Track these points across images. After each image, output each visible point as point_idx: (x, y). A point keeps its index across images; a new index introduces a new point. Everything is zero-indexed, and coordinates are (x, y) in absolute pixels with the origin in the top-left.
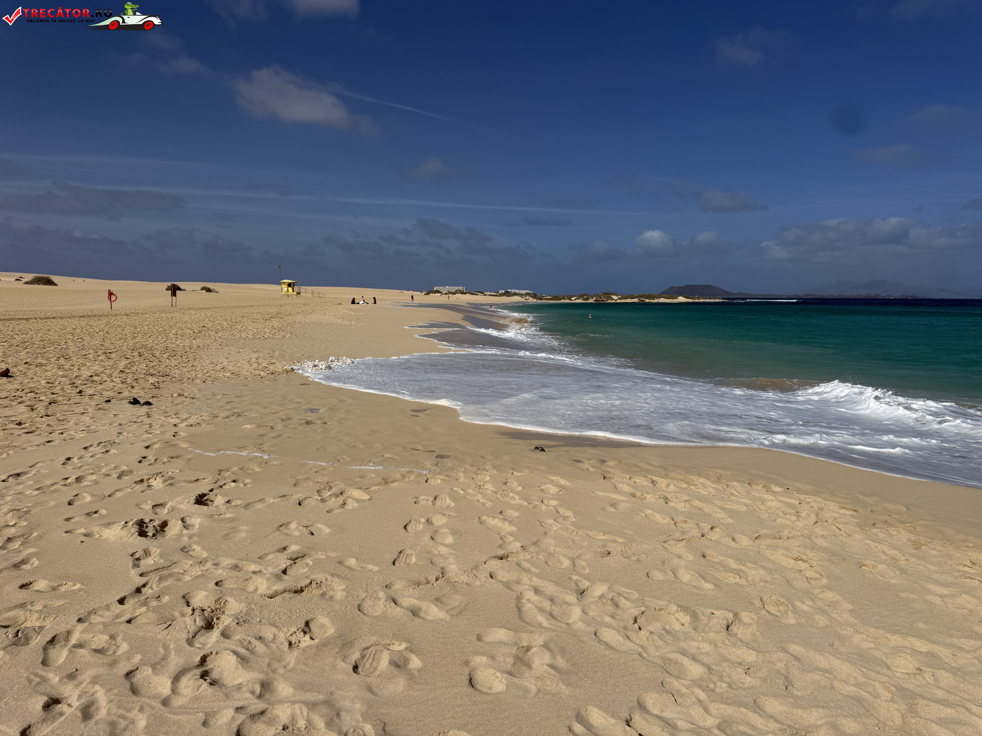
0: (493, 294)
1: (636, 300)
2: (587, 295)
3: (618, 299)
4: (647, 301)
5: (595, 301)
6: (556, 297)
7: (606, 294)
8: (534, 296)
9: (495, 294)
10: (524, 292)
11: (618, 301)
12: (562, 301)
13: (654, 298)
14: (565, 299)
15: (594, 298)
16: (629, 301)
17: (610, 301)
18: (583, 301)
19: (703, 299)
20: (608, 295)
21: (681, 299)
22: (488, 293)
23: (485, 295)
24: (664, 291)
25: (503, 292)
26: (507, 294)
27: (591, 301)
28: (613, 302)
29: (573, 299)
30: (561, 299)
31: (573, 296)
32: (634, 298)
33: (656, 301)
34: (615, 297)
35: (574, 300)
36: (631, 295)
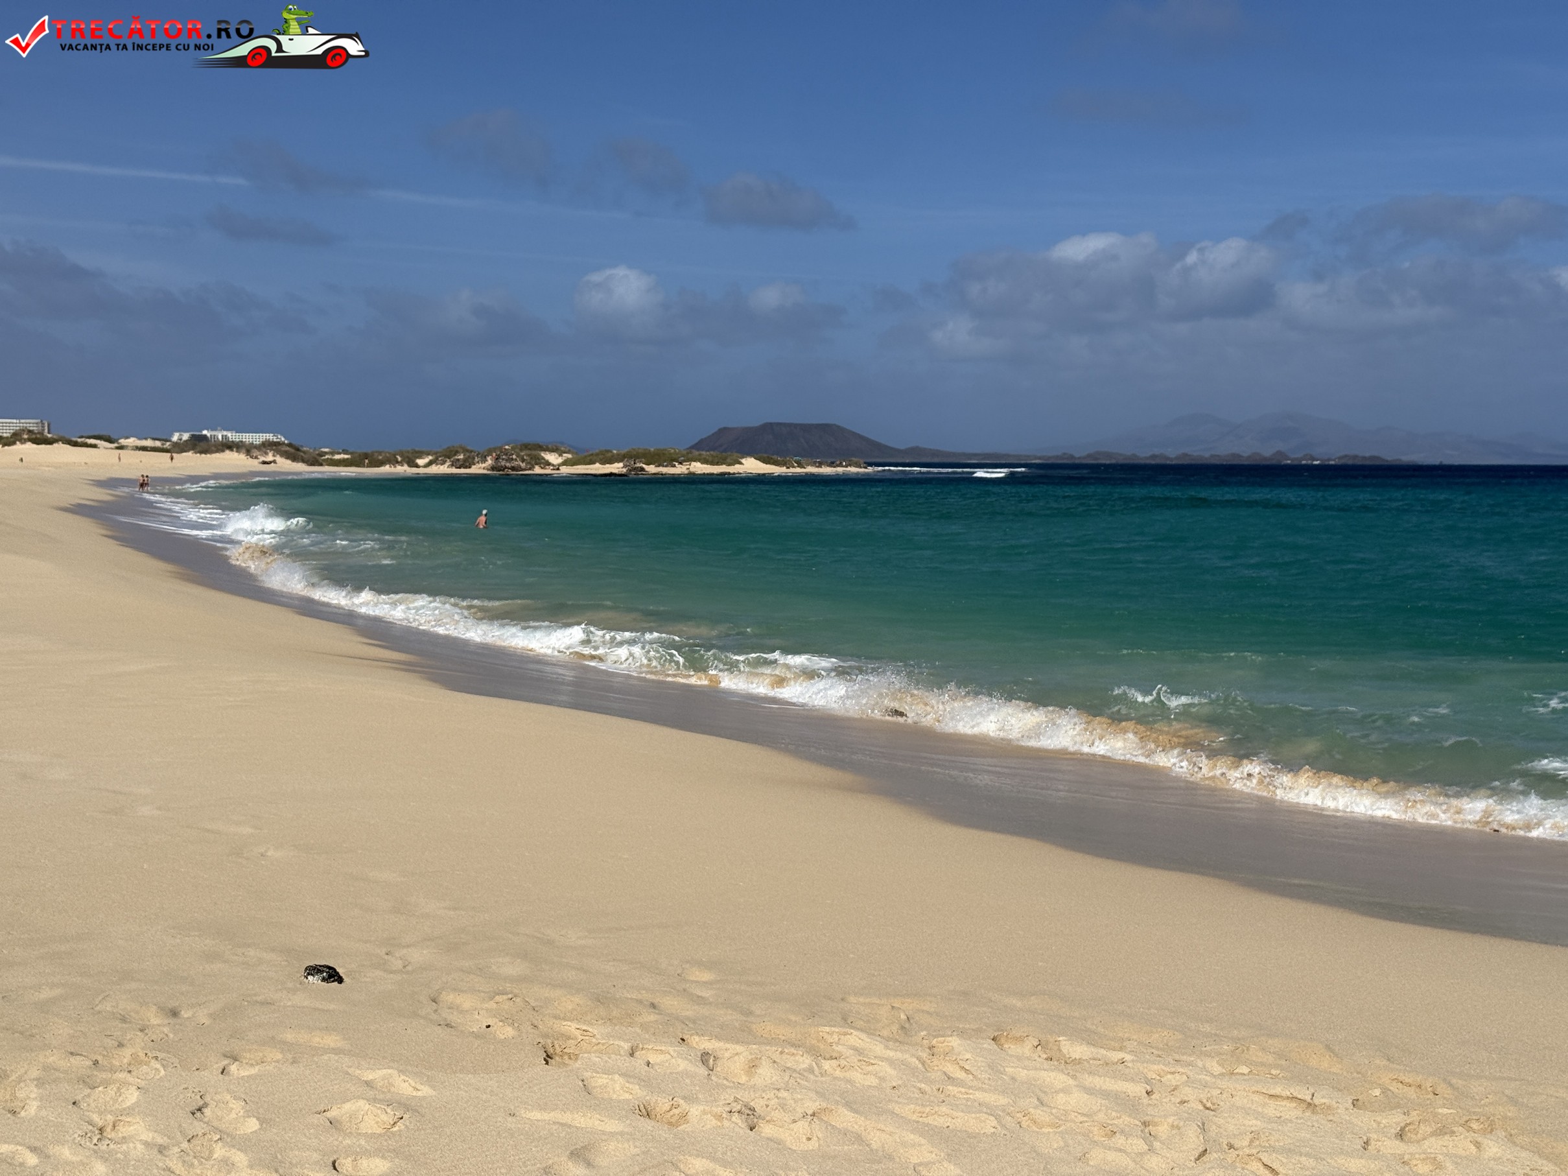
0: (149, 443)
1: (617, 468)
2: (465, 451)
3: (565, 463)
4: (651, 469)
5: (493, 468)
6: (366, 456)
7: (526, 447)
8: (294, 453)
9: (158, 444)
10: (257, 438)
11: (565, 470)
12: (386, 470)
13: (671, 461)
14: (393, 461)
15: (490, 461)
16: (598, 469)
17: (537, 470)
18: (454, 471)
19: (814, 464)
20: (533, 450)
21: (751, 466)
22: (132, 441)
23: (121, 448)
24: (701, 441)
25: (186, 436)
26: (199, 444)
27: (478, 469)
28: (548, 471)
29: (420, 462)
30: (381, 464)
31: (421, 455)
32: (611, 462)
33: (679, 469)
34: (553, 458)
35: (425, 467)
36: (602, 453)
